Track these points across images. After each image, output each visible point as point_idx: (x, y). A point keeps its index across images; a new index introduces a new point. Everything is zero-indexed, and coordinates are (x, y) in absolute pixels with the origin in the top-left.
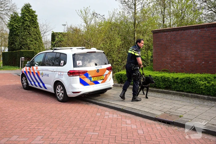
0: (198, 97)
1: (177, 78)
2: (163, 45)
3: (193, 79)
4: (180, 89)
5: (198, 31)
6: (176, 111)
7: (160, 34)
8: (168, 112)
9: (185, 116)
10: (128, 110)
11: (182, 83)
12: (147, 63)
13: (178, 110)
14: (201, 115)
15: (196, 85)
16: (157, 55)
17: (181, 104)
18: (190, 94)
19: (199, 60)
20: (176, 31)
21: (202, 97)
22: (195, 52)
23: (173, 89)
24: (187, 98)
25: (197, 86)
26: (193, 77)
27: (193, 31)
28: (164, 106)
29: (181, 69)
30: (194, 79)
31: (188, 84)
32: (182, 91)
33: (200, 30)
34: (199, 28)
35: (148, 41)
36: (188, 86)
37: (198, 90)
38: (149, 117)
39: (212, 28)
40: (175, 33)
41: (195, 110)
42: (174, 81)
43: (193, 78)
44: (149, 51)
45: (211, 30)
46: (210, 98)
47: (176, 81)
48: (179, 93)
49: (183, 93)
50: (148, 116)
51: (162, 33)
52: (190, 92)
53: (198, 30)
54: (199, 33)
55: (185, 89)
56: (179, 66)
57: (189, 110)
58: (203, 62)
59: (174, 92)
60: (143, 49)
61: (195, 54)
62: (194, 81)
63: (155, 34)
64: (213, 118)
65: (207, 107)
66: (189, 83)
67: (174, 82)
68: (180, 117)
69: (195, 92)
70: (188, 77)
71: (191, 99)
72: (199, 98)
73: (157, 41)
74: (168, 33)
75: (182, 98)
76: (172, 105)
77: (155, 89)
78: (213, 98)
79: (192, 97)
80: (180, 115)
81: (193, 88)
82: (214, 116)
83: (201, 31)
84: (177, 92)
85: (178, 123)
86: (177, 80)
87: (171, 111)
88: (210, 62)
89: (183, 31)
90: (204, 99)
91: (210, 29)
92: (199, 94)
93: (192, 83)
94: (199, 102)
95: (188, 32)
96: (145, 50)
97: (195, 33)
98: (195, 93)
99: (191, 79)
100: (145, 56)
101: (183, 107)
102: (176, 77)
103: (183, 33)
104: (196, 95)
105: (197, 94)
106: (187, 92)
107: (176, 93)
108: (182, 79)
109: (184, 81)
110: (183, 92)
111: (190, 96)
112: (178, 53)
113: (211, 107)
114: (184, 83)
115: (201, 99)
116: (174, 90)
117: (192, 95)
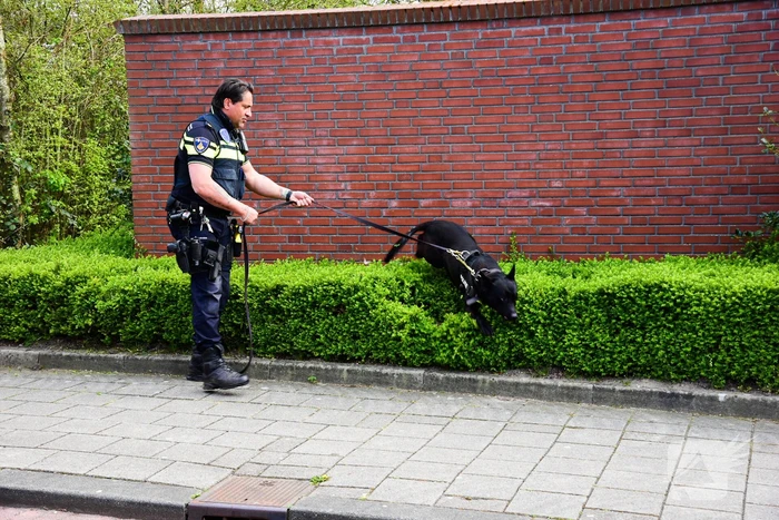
0: (381, 381)
1: (278, 289)
2: (187, 109)
3: (356, 292)
4: (291, 344)
5: (362, 42)
6: (293, 460)
7: (166, 47)
8: (253, 470)
9: (337, 477)
10: (20, 487)
11: (302, 313)
12: (81, 213)
13: (301, 449)
14: (408, 463)
15: (371, 319)
16: (155, 162)
17: (308, 419)
18: (346, 367)
19: (372, 193)
20: (253, 36)
21: (401, 375)
22: (352, 149)
23: (258, 347)
24: (333, 389)
25: (377, 328)
26: (355, 280)
27: (340, 39)
28: (227, 441)
29: (291, 240)
30: (362, 289)
31: (335, 314)
32: (307, 356)
33: (371, 37)
34: (369, 27)
35: (80, 81)
36: (331, 325)
37: (380, 346)
38: (155, 505)
39: (425, 32)
40: (247, 42)
41: (379, 442)
42: (262, 302)
43: (357, 289)
44: (92, 143)
45: (423, 39)
46: (437, 379)
47: (272, 301)
48: (292, 368)
49: (309, 364)
50: (145, 504)
51: (179, 39)
52: (343, 359)
53: (364, 37)
54: (369, 50)
55: (320, 344)
56: (279, 223)
57: (353, 446)
58: (394, 203)
59: (266, 362)
60: (54, 131)
61: (356, 158)
62: (360, 299)
63: (141, 44)
64: (460, 468)
65: (427, 420)
66: (339, 309)
67: (261, 311)
68: (318, 482)
69: (369, 354)
70: (330, 284)
71: (351, 392)
72: (387, 384)
73: (154, 83)
74: (211, 41)
75: (305, 390)
76: (267, 430)
77: (157, 357)
78: (447, 379)
79: (353, 381)
80: (313, 474)
81: (356, 337)
82: (467, 461)
83: (375, 40)
84: (282, 363)
85: (313, 514)
86: (276, 297)
87: (263, 458)
88: (423, 202)
89: (287, 39)
90: (410, 384)
91: (417, 35)
92: (387, 362)
93: (352, 311)
94: (391, 404)
95: (316, 43)
96: (65, 136)
97: (349, 51)
98: (369, 359)
99: (349, 293)
100: (69, 173)
101: (323, 435)
102: (270, 285)
103: (289, 46)
104: (371, 369)
105: (377, 362)
106: (331, 358)
107: (274, 368)
108: (304, 295)
109: (314, 305)
110: (308, 359)
111: (345, 375)
112: (267, 153)
113: (445, 421)
114: (315, 313)
115: (398, 385)
116: (264, 355)
117: (356, 373)
